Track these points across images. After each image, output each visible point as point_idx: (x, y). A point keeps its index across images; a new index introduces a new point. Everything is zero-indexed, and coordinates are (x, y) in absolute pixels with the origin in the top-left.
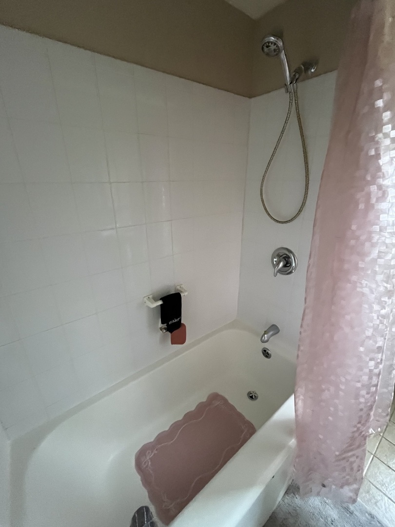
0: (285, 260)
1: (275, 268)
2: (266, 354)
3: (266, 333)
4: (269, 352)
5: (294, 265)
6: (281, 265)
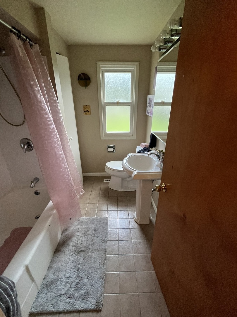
0: (28, 144)
1: (23, 149)
2: (37, 193)
3: (32, 182)
4: (38, 192)
5: (33, 146)
6: (26, 147)
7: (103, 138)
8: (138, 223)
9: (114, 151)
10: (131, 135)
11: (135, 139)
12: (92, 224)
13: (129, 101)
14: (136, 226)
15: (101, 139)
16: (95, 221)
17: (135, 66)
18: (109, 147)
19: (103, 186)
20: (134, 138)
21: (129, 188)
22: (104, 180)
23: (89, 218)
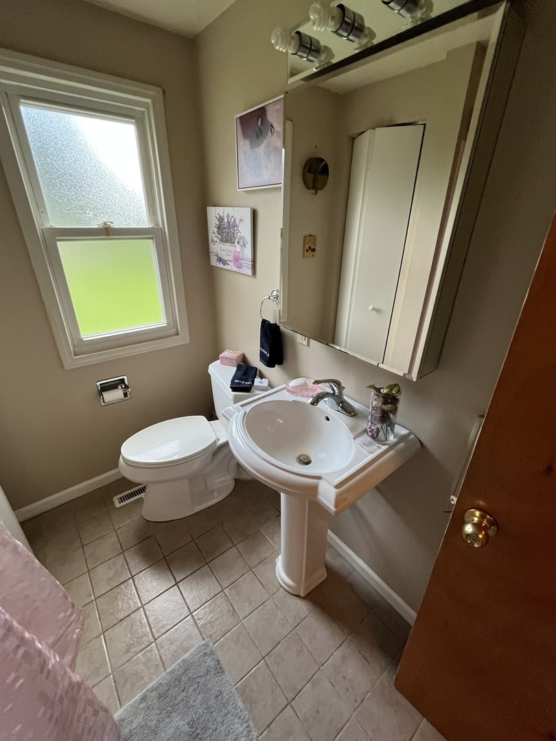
7: (70, 362)
8: (302, 595)
9: (125, 395)
10: (173, 331)
11: (189, 341)
12: (169, 715)
13: (146, 223)
14: (302, 607)
15: (66, 368)
16: (172, 692)
17: (149, 101)
18: (106, 388)
19: (126, 526)
20: (184, 339)
21: (213, 492)
22: (116, 499)
23: (144, 698)
